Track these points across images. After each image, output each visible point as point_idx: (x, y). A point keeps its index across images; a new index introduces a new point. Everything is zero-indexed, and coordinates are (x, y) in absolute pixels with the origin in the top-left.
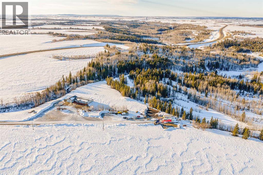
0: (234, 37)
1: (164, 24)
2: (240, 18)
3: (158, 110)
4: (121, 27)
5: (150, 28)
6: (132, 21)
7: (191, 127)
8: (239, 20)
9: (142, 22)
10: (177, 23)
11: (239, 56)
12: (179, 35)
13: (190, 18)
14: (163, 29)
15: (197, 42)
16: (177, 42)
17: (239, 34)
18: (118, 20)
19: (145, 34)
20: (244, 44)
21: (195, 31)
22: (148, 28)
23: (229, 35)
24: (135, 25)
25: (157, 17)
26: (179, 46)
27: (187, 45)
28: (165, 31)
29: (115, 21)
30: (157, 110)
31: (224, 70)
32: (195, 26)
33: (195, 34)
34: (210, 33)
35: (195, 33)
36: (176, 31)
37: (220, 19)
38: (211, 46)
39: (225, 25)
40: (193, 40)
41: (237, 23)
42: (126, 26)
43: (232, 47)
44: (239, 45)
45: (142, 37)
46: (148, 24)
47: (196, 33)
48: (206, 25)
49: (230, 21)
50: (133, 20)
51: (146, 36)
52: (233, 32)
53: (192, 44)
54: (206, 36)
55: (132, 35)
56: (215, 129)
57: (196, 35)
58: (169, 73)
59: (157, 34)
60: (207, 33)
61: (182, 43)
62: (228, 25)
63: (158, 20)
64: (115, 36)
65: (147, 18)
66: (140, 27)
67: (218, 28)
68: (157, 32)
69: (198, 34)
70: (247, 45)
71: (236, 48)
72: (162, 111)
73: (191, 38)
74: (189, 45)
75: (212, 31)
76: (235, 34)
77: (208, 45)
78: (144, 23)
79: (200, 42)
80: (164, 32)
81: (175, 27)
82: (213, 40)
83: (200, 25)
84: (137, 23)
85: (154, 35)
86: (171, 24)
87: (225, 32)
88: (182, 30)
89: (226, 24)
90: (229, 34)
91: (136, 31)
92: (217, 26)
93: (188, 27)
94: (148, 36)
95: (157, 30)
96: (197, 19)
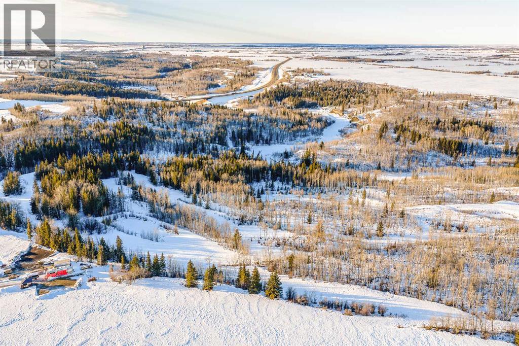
0: (294, 79)
1: (175, 57)
2: (317, 46)
3: (53, 250)
4: (80, 65)
5: (143, 65)
6: (111, 52)
7: (105, 281)
8: (315, 48)
9: (132, 55)
10: (200, 55)
11: (293, 115)
12: (199, 79)
13: (232, 45)
14: (170, 67)
15: (227, 92)
16: (189, 93)
17: (303, 75)
18: (80, 50)
19: (129, 78)
20: (309, 92)
21: (230, 70)
22: (139, 65)
23: (287, 76)
24: (114, 60)
25: (168, 44)
26: (190, 101)
27: (208, 99)
28: (173, 72)
29: (72, 52)
30: (50, 250)
31: (263, 144)
32: (233, 62)
33: (228, 77)
34: (256, 75)
35: (229, 74)
36: (193, 71)
37: (282, 48)
38: (250, 98)
39: (287, 59)
40: (223, 88)
41: (310, 54)
42: (92, 62)
43: (287, 98)
44: (300, 95)
45: (121, 84)
46: (143, 58)
47: (231, 74)
48: (251, 59)
49: (299, 51)
50: (115, 49)
51: (129, 84)
52: (294, 71)
53: (217, 95)
54: (248, 80)
55: (97, 80)
56: (157, 278)
57: (231, 77)
58: (134, 159)
59: (154, 78)
60: (249, 74)
61: (200, 95)
62: (292, 58)
63: (164, 51)
64: (53, 86)
65: (145, 46)
66: (123, 65)
67: (271, 65)
68: (155, 74)
69: (233, 77)
70: (313, 94)
71: (293, 101)
72: (61, 251)
73: (220, 84)
74: (210, 98)
75: (259, 69)
76: (295, 75)
77: (246, 97)
78: (134, 57)
79: (235, 91)
80: (170, 73)
81: (196, 63)
82: (258, 86)
83: (242, 58)
84: (121, 56)
85: (145, 81)
86: (188, 58)
87: (281, 72)
88: (205, 70)
89: (290, 56)
90: (288, 74)
91: (109, 72)
92: (271, 60)
93: (219, 63)
94: (133, 83)
95: (158, 69)
96: (243, 47)
